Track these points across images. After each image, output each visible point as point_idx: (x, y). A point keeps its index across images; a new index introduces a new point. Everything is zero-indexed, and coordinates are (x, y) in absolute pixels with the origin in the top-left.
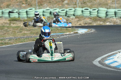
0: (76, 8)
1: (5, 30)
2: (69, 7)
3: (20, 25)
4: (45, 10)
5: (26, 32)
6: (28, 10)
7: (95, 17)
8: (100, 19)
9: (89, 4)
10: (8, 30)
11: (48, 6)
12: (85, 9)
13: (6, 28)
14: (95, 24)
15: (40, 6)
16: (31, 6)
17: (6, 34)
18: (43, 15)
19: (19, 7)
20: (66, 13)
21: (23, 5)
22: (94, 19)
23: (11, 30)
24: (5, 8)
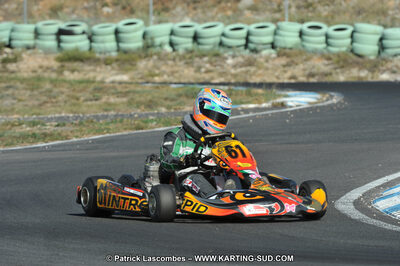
0: (279, 24)
1: (44, 90)
2: (257, 17)
3: (95, 77)
4: (176, 26)
5: (112, 100)
6: (120, 25)
7: (343, 53)
8: (360, 60)
9: (324, 11)
10: (56, 90)
11: (187, 14)
12: (310, 27)
13: (48, 86)
14: (342, 78)
15: (163, 13)
16: (132, 12)
17: (49, 105)
18: (172, 44)
19: (92, 15)
20: (247, 39)
21: (106, 10)
22: (338, 62)
23: (62, 93)
24: (44, 19)
